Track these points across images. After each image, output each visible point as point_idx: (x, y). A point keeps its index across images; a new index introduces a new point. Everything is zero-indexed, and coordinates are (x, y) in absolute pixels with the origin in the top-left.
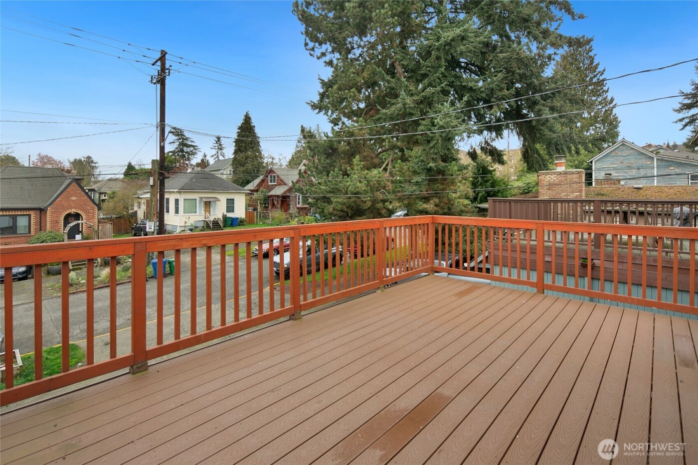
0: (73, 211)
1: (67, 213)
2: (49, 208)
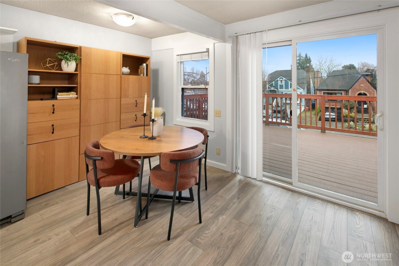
0: (362, 92)
1: (359, 93)
2: (350, 90)
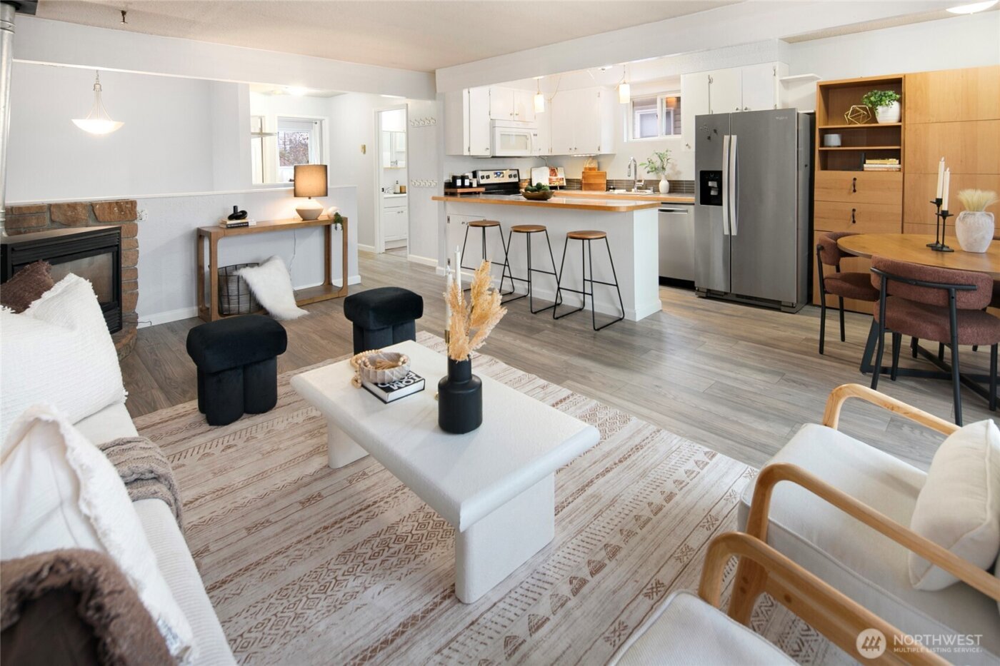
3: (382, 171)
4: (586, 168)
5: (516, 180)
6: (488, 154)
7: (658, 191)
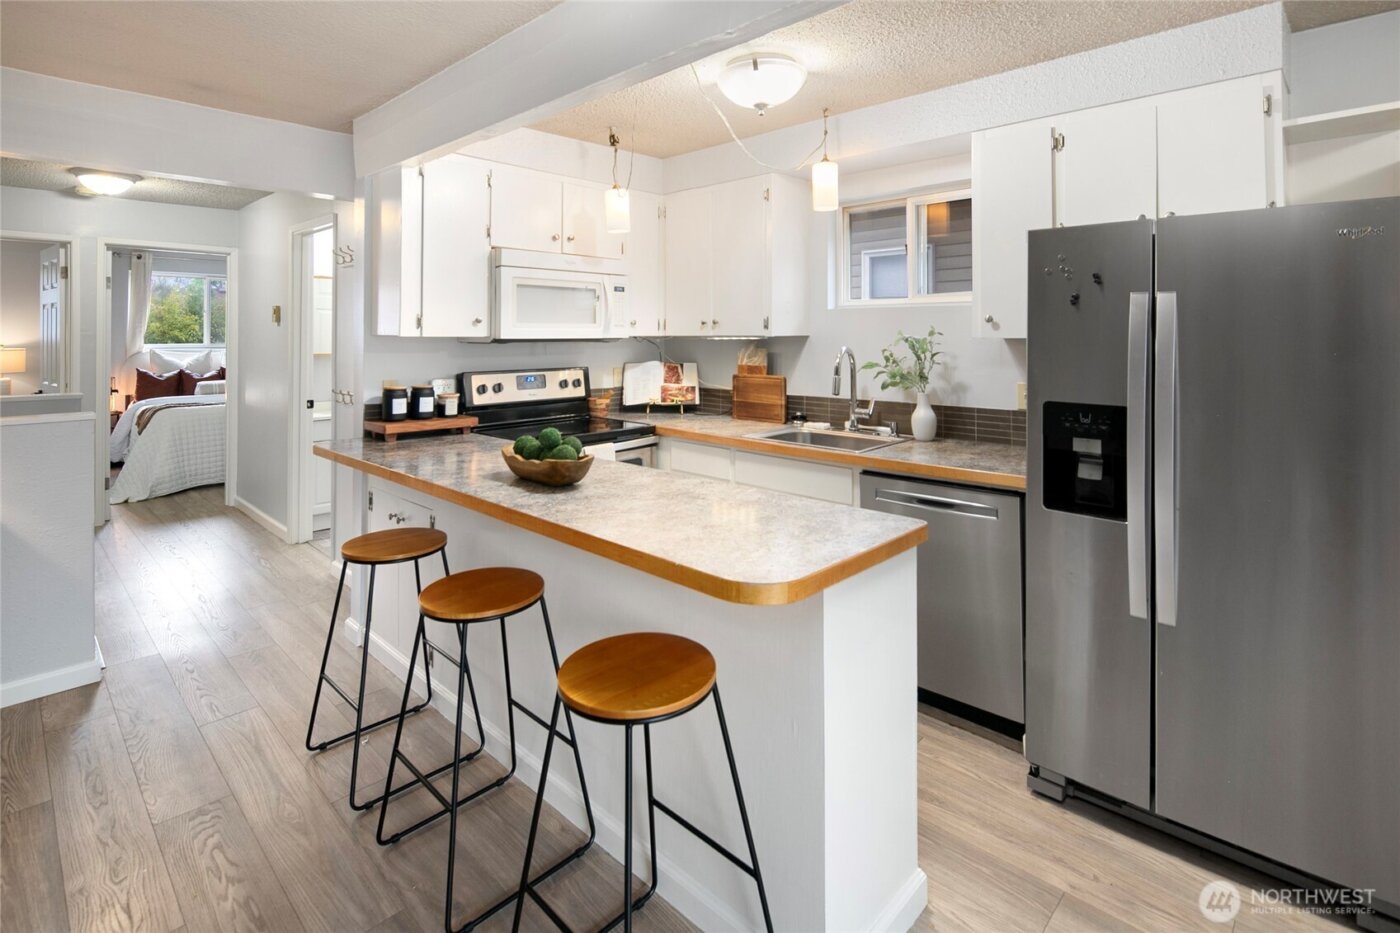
3: (309, 361)
4: (741, 368)
5: (580, 392)
6: (481, 332)
7: (910, 432)
